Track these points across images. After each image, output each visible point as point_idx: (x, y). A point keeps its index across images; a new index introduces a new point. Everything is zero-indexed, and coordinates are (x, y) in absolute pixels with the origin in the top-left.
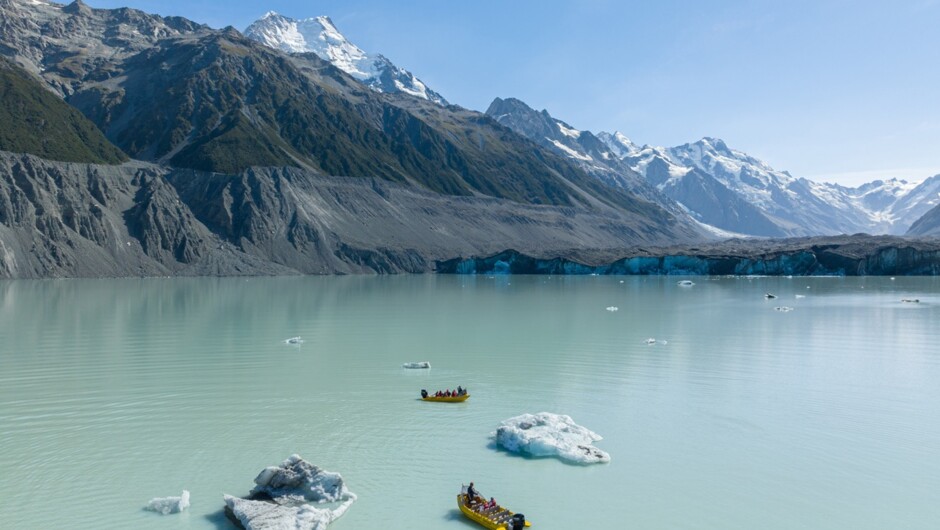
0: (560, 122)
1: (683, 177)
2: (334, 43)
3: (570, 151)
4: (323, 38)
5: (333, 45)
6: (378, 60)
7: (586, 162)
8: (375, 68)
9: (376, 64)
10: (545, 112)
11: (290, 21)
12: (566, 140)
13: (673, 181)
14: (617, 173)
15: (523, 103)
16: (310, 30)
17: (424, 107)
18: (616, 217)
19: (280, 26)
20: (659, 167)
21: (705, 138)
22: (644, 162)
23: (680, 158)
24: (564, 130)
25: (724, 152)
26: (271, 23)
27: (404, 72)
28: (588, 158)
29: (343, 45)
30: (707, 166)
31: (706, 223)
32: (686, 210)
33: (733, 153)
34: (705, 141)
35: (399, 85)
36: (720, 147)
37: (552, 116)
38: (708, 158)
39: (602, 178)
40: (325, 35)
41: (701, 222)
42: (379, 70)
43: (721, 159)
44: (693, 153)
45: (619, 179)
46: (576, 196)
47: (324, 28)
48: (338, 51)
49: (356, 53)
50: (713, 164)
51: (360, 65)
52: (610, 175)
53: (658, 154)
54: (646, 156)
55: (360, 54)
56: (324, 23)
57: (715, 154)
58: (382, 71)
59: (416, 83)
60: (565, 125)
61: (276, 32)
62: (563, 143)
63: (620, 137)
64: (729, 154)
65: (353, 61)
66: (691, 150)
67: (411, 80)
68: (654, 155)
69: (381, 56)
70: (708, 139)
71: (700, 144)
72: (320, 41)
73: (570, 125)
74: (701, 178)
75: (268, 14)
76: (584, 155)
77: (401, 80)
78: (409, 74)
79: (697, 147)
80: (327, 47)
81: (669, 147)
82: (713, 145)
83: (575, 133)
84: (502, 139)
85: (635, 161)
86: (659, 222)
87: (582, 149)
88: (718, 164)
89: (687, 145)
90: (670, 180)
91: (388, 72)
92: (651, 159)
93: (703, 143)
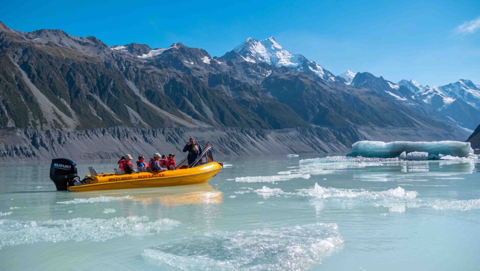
0: (389, 81)
1: (452, 104)
2: (278, 50)
3: (396, 96)
4: (273, 48)
5: (278, 51)
6: (300, 57)
7: (405, 101)
8: (299, 61)
9: (299, 59)
10: (381, 77)
11: (257, 41)
12: (393, 91)
13: (446, 107)
14: (420, 105)
15: (371, 74)
16: (267, 45)
17: (349, 89)
18: (432, 130)
19: (254, 45)
20: (437, 100)
21: (460, 80)
22: (429, 97)
23: (447, 91)
24: (391, 86)
25: (472, 87)
26: (250, 43)
27: (312, 62)
28: (404, 99)
29: (282, 51)
30: (463, 95)
31: (465, 127)
32: (454, 121)
33: (477, 87)
34: (461, 81)
35: (311, 68)
36: (470, 84)
37: (385, 79)
38: (463, 91)
39: (414, 109)
40: (274, 47)
41: (463, 127)
42: (301, 62)
43: (471, 91)
44: (454, 88)
45: (422, 109)
46: (416, 123)
47: (273, 43)
48: (281, 54)
49: (289, 54)
50: (466, 94)
51: (292, 60)
52: (417, 107)
53: (437, 92)
54: (430, 94)
55: (291, 55)
56: (272, 41)
57: (467, 89)
58: (302, 63)
59: (318, 67)
60: (391, 83)
61: (253, 47)
62: (392, 92)
63: (414, 82)
64: (475, 88)
65: (288, 58)
66: (453, 87)
67: (315, 65)
68: (435, 93)
69: (301, 55)
70: (462, 80)
71: (458, 83)
72: (272, 50)
73: (394, 83)
74: (461, 104)
75: (248, 39)
76: (403, 98)
77: (311, 66)
78: (314, 62)
79: (457, 85)
80: (276, 52)
81: (440, 86)
82: (466, 84)
83: (397, 87)
84: (383, 101)
85: (425, 96)
86: (448, 131)
87: (402, 95)
88: (469, 94)
89: (451, 84)
90: (444, 106)
91: (304, 62)
92: (433, 95)
93: (460, 83)
